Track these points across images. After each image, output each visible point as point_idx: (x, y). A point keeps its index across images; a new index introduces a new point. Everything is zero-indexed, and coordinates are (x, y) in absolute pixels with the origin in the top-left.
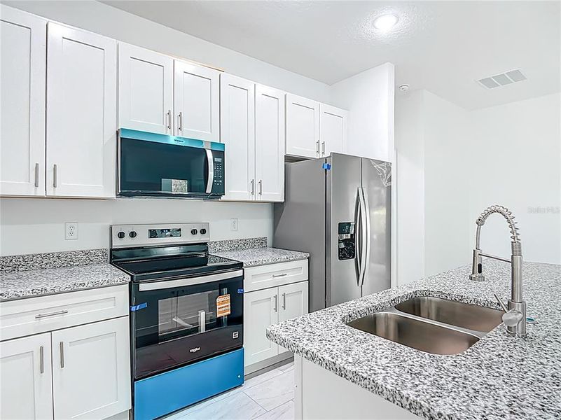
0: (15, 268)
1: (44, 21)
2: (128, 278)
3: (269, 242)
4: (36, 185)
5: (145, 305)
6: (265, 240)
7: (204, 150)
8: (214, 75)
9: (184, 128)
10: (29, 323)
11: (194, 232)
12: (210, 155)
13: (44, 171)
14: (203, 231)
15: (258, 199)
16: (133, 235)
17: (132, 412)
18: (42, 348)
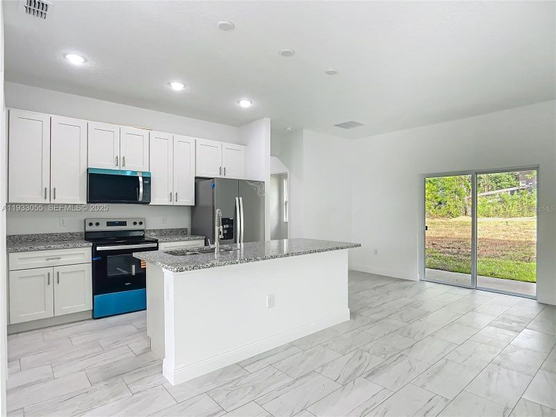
0: (34, 240)
1: (49, 116)
2: (91, 244)
3: (189, 231)
4: (46, 198)
5: (100, 258)
6: (186, 230)
7: (138, 177)
8: (145, 133)
9: (126, 165)
10: (42, 262)
11: (135, 223)
12: (141, 179)
13: (50, 192)
14: (141, 223)
15: (175, 204)
16: (97, 224)
17: (93, 310)
18: (49, 274)
